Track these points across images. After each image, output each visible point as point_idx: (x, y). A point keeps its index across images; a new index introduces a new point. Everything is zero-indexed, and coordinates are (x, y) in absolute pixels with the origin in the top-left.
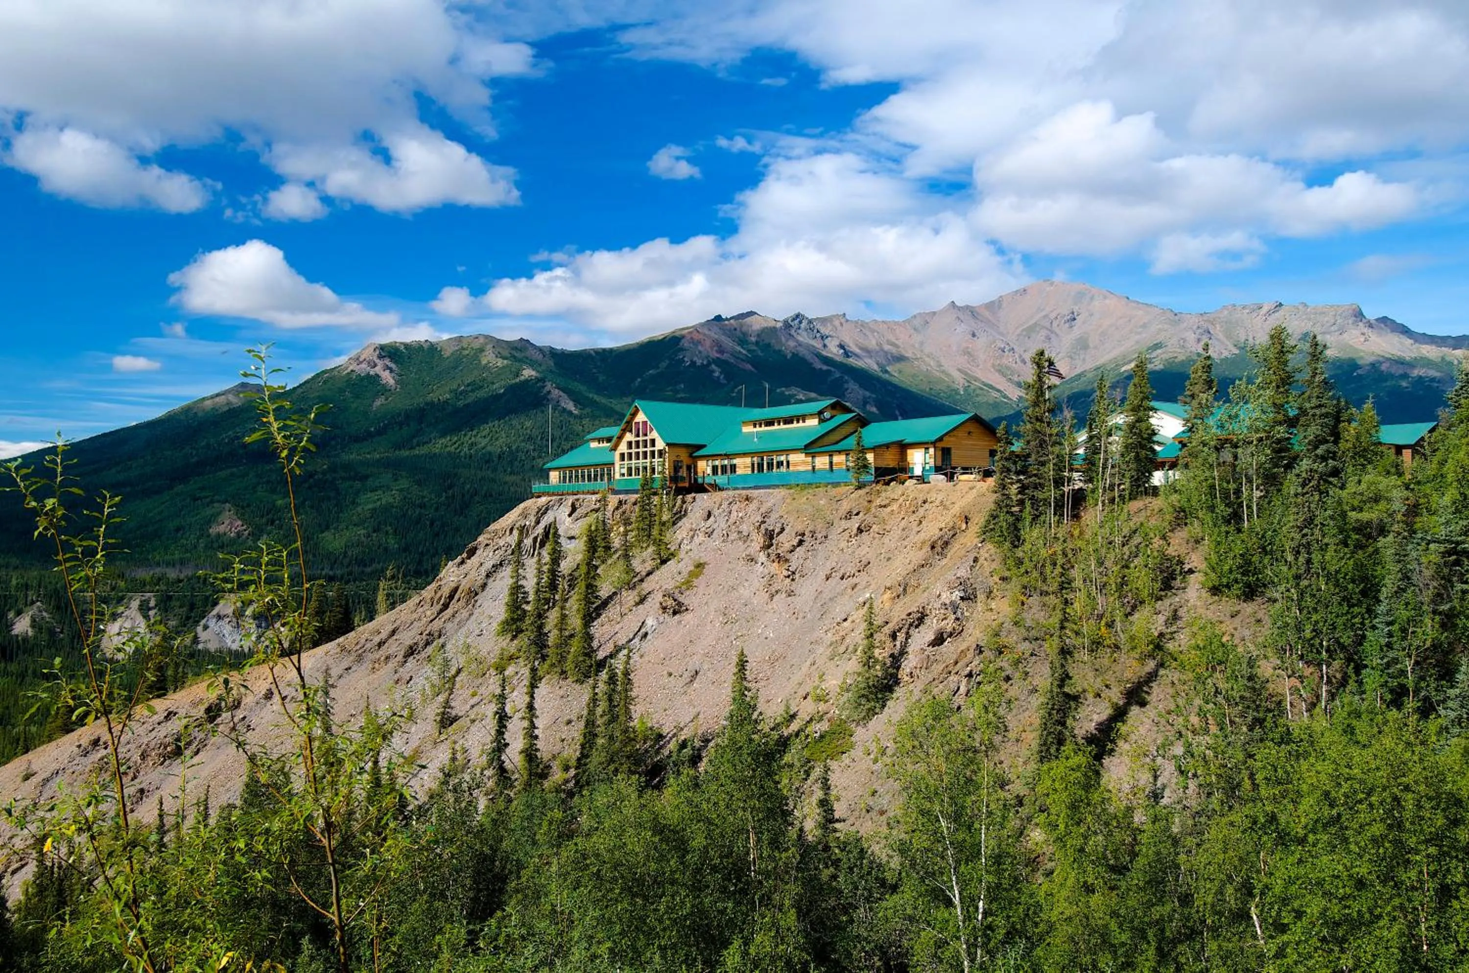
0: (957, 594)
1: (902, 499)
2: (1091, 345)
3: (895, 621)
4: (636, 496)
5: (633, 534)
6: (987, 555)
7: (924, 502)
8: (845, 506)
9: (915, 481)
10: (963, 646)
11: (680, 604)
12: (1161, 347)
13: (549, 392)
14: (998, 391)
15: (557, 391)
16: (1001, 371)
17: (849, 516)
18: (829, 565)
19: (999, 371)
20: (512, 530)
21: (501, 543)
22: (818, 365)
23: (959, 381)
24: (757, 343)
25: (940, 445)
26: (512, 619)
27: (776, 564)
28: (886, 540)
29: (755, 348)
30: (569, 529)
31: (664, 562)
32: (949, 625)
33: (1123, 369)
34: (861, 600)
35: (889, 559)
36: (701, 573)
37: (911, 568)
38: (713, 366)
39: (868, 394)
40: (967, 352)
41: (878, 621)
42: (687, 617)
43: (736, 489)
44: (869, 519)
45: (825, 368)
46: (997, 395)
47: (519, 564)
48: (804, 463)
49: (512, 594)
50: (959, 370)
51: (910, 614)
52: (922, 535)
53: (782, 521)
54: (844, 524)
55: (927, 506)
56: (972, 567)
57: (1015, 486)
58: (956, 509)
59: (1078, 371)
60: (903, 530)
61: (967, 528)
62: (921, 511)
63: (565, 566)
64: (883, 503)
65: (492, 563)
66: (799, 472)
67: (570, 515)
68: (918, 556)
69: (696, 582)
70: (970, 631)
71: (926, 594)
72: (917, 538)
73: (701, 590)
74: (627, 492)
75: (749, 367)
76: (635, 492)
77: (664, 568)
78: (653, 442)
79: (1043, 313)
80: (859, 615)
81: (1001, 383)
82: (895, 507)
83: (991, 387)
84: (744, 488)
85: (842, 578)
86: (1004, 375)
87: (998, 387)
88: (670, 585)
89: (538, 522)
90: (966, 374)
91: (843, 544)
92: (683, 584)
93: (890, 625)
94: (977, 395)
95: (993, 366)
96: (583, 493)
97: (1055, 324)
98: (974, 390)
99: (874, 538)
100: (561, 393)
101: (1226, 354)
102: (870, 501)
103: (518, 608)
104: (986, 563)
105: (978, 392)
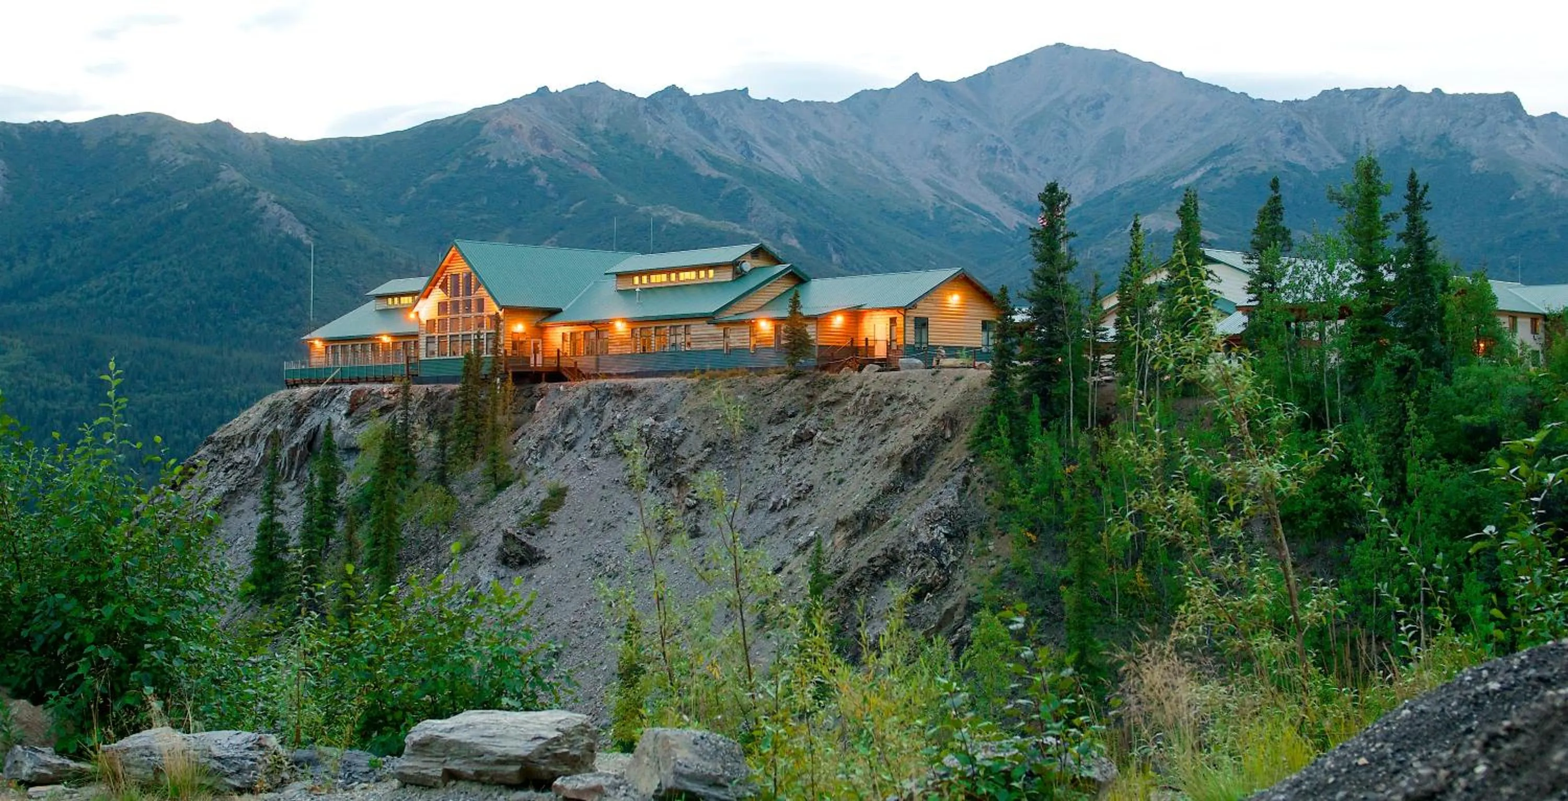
0: (939, 533)
1: (858, 394)
2: (1128, 146)
3: (853, 569)
4: (457, 386)
5: (453, 443)
6: (981, 475)
7: (891, 398)
8: (777, 403)
9: (877, 367)
10: (949, 604)
11: (530, 550)
12: (1232, 152)
13: (263, 209)
14: (987, 215)
15: (276, 207)
16: (994, 184)
17: (782, 417)
18: (753, 491)
19: (989, 184)
20: (254, 438)
21: (238, 457)
22: (705, 169)
23: (928, 197)
24: (607, 132)
25: (913, 314)
26: (264, 573)
27: (674, 491)
28: (836, 453)
29: (602, 140)
30: (346, 436)
31: (500, 487)
32: (931, 574)
33: (1176, 185)
34: (802, 540)
35: (841, 482)
36: (561, 503)
37: (873, 493)
38: (535, 170)
39: (784, 217)
40: (937, 153)
41: (828, 570)
42: (540, 571)
43: (609, 376)
44: (811, 422)
45: (715, 174)
46: (985, 221)
47: (272, 491)
48: (714, 338)
49: (262, 538)
50: (926, 181)
51: (871, 561)
52: (889, 447)
53: (683, 425)
54: (776, 431)
55: (895, 404)
56: (961, 492)
57: (1019, 377)
58: (937, 410)
59: (1109, 185)
60: (862, 438)
61: (953, 436)
62: (887, 413)
63: (344, 492)
64: (832, 399)
65: (223, 489)
66: (703, 352)
67: (348, 415)
68: (885, 477)
69: (553, 516)
70: (958, 583)
71: (896, 530)
72: (882, 449)
73: (561, 528)
74: (437, 380)
75: (594, 171)
76: (454, 380)
77: (502, 496)
78: (481, 303)
79: (1055, 96)
80: (799, 564)
81: (991, 203)
82: (850, 405)
83: (976, 209)
84: (619, 375)
85: (773, 509)
86: (996, 190)
87: (987, 208)
88: (510, 523)
89: (297, 424)
90: (938, 188)
91: (773, 460)
92: (535, 519)
93: (847, 576)
94: (954, 223)
95: (980, 176)
96: (367, 381)
97: (1073, 112)
98: (951, 213)
99: (818, 451)
100: (284, 211)
101: (1326, 164)
102: (811, 397)
103: (273, 558)
104: (979, 486)
105: (957, 216)
